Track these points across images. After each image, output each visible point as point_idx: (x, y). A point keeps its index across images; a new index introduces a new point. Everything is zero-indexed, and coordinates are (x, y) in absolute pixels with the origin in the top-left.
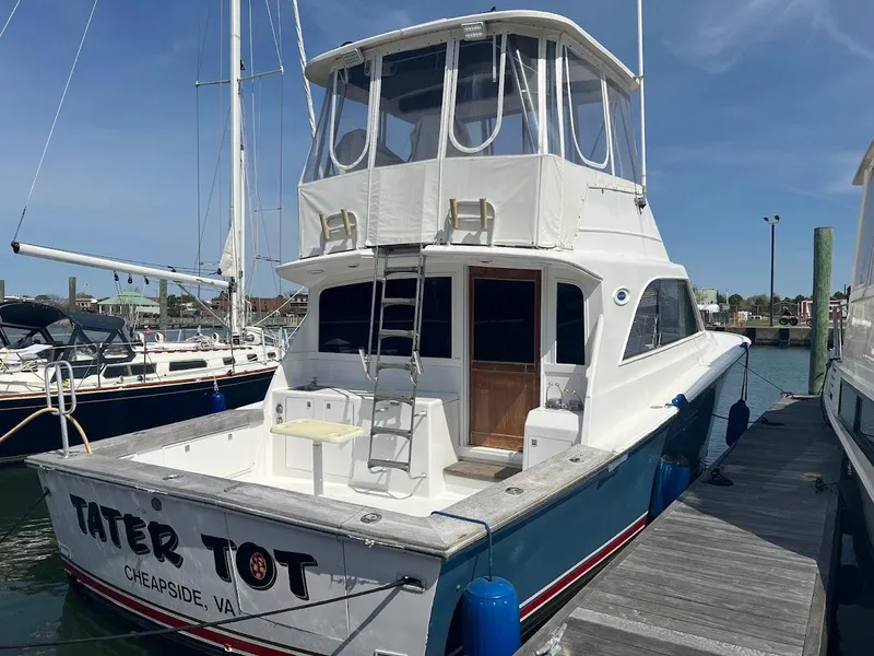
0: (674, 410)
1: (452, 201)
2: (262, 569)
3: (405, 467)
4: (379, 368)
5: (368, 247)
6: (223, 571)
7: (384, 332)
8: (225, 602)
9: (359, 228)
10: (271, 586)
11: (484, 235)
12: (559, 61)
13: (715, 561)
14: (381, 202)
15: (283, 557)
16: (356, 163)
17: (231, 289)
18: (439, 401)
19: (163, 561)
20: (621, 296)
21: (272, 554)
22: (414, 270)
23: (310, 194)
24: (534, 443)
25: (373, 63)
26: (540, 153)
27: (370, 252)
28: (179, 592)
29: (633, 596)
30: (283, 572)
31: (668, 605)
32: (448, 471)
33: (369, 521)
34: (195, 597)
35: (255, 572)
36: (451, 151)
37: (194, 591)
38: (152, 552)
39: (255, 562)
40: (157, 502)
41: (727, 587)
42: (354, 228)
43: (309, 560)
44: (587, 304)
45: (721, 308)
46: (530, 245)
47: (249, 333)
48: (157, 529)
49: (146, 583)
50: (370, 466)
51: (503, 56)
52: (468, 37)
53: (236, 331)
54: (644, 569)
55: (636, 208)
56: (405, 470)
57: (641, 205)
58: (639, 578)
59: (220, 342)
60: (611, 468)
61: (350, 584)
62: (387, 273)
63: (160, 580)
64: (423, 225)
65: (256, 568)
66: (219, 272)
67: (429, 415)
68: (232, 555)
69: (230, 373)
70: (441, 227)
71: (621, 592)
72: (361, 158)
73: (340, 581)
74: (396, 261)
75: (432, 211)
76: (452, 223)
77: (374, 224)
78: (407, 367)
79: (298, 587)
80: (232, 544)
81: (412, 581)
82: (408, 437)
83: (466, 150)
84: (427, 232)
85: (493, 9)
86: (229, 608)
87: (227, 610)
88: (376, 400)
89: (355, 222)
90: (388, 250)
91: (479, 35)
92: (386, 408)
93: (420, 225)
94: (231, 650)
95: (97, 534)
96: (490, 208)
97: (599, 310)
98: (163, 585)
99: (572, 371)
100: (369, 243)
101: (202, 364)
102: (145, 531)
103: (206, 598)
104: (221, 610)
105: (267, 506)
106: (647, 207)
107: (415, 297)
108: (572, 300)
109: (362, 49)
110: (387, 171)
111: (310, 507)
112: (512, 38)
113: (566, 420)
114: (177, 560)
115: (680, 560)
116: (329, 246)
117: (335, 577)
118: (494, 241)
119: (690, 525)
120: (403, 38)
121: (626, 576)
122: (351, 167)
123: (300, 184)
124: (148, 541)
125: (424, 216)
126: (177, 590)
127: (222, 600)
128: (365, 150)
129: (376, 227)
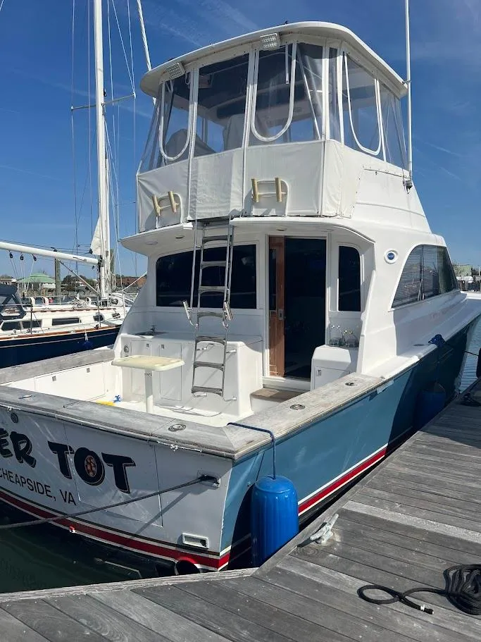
0: (433, 347)
1: (253, 180)
2: (94, 469)
3: (219, 392)
4: (200, 315)
5: (190, 221)
6: (65, 471)
7: (202, 289)
8: (68, 494)
9: (182, 206)
10: (101, 482)
11: (279, 207)
13: (464, 464)
14: (199, 185)
15: (109, 458)
16: (179, 155)
17: (100, 265)
19: (23, 462)
20: (391, 256)
21: (101, 457)
22: (224, 238)
23: (144, 180)
24: (320, 372)
25: (192, 74)
26: (323, 139)
27: (190, 225)
28: (35, 487)
29: (397, 492)
30: (109, 471)
31: (423, 499)
32: (254, 396)
33: (175, 430)
34: (46, 490)
35: (89, 471)
36: (253, 141)
37: (45, 486)
38: (14, 455)
39: (88, 462)
40: (14, 417)
41: (474, 485)
42: (178, 206)
43: (129, 462)
45: (474, 278)
46: (316, 214)
47: (114, 298)
48: (17, 438)
49: (12, 479)
50: (193, 392)
51: (294, 62)
52: (266, 47)
53: (105, 296)
54: (406, 470)
55: (403, 188)
56: (220, 394)
57: (409, 187)
58: (401, 477)
59: (92, 303)
60: (380, 390)
62: (204, 241)
63: (21, 477)
64: (231, 201)
65: (89, 468)
66: (91, 252)
67: (239, 353)
68: (71, 459)
69: (97, 327)
71: (386, 489)
72: (183, 151)
74: (211, 232)
75: (238, 190)
76: (253, 199)
77: (194, 202)
78: (220, 316)
79: (122, 483)
80: (71, 449)
81: (210, 478)
82: (222, 369)
83: (265, 139)
84: (234, 206)
85: (286, 23)
86: (71, 499)
87: (69, 501)
88: (196, 343)
89: (179, 202)
90: (205, 223)
91: (274, 45)
93: (229, 202)
94: (74, 531)
96: (284, 185)
97: (372, 267)
98: (23, 481)
99: (350, 316)
100: (189, 218)
101: (76, 320)
102: (8, 439)
103: (54, 491)
104: (65, 500)
105: (96, 419)
106: (413, 187)
107: (225, 260)
108: (350, 259)
109: (183, 63)
110: (202, 160)
111: (128, 419)
112: (300, 46)
113: (343, 355)
114: (32, 462)
115: (436, 463)
116: (160, 221)
118: (287, 212)
120: (215, 52)
121: (391, 475)
122: (175, 158)
123: (138, 174)
124: (10, 447)
125: (232, 194)
126: (33, 484)
127: (66, 492)
128: (187, 145)
129: (195, 205)
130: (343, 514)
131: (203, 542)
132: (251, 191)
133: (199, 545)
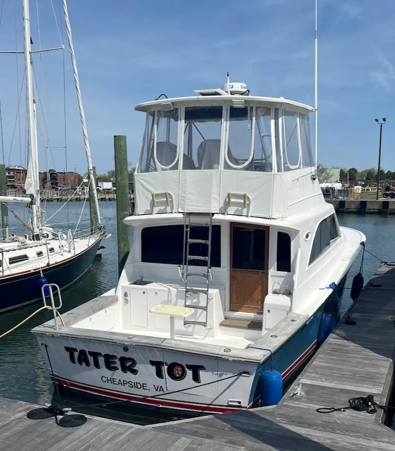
0: (331, 291)
1: (228, 193)
2: (179, 372)
3: (204, 324)
4: (188, 275)
5: (180, 213)
6: (159, 374)
7: (189, 257)
8: (159, 387)
9: (174, 201)
10: (183, 379)
11: (245, 210)
12: (280, 120)
13: (351, 359)
14: (187, 189)
15: (189, 367)
16: (171, 166)
17: (32, 203)
18: (218, 290)
19: (127, 372)
20: (307, 236)
21: (185, 366)
23: (141, 179)
24: (269, 311)
25: (179, 110)
26: (273, 173)
27: (181, 216)
28: (135, 385)
29: (322, 374)
30: (189, 373)
31: (335, 376)
32: (222, 324)
33: (227, 351)
34: (143, 386)
35: (176, 374)
36: (227, 167)
37: (143, 384)
38: (120, 369)
39: (176, 370)
40: (126, 349)
41: (356, 369)
42: (172, 201)
43: (202, 368)
44: (292, 243)
45: (343, 186)
46: (268, 217)
47: (45, 232)
48: (123, 360)
49: (115, 383)
50: (185, 324)
52: (235, 106)
54: (323, 364)
55: (310, 181)
56: (204, 326)
57: (314, 179)
58: (321, 367)
60: (308, 323)
61: (221, 375)
63: (124, 381)
64: (212, 204)
65: (176, 372)
66: (24, 192)
67: (214, 297)
68: (165, 368)
69: (48, 265)
70: (222, 205)
71: (316, 373)
72: (174, 163)
73: (216, 374)
75: (216, 196)
76: (227, 204)
77: (184, 200)
78: (204, 276)
79: (196, 378)
80: (166, 363)
81: (245, 373)
82: (206, 310)
83: (235, 166)
84: (214, 208)
86: (161, 389)
87: (160, 390)
88: (187, 292)
89: (172, 198)
90: (190, 214)
92: (190, 295)
93: (210, 204)
94: (161, 406)
95: (84, 364)
96: (249, 198)
97: (298, 246)
98: (125, 382)
99: (285, 275)
100: (180, 210)
102: (117, 361)
103: (150, 386)
104: (157, 390)
106: (317, 180)
109: (173, 103)
110: (190, 173)
113: (284, 300)
114: (135, 372)
115: (336, 360)
116: (156, 210)
117: (214, 373)
118: (250, 215)
119: (340, 345)
121: (317, 367)
122: (168, 167)
123: (136, 174)
124: (118, 365)
125: (212, 199)
126: (133, 384)
127: (158, 386)
128: (176, 159)
129: (184, 202)
130: (304, 385)
131: (239, 402)
132: (226, 199)
133: (237, 404)
